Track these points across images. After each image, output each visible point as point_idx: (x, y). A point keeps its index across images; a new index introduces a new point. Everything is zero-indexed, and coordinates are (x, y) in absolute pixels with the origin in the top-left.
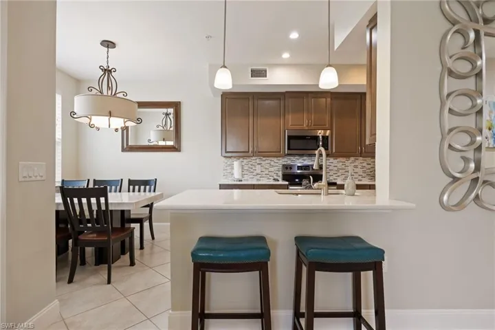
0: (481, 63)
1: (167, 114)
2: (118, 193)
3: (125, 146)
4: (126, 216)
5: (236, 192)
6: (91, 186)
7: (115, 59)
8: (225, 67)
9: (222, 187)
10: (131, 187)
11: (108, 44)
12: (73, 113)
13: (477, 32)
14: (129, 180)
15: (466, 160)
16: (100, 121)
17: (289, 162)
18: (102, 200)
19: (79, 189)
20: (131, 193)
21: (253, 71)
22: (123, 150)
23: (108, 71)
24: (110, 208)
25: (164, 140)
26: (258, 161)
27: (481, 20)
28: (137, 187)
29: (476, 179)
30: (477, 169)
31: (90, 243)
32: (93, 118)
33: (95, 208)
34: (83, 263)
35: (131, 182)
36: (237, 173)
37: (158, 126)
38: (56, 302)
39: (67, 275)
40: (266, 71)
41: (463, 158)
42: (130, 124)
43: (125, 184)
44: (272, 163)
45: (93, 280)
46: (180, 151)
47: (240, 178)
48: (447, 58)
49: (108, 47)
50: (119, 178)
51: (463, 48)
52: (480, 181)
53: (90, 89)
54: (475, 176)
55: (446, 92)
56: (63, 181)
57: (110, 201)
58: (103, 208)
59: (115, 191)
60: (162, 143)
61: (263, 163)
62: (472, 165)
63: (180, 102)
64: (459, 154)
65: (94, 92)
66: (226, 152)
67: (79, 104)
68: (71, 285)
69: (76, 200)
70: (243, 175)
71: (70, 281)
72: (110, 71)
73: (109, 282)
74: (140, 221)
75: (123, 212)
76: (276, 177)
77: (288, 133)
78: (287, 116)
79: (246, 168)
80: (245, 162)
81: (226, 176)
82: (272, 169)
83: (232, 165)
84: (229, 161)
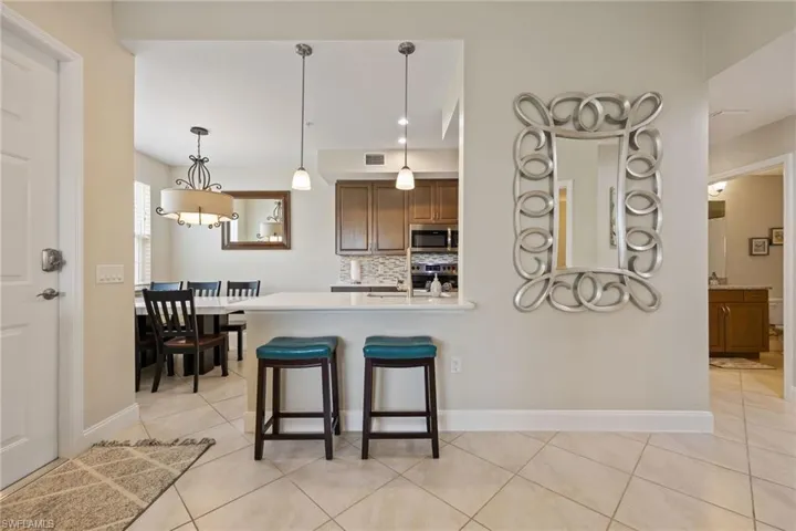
0: (553, 165)
1: (279, 204)
2: (216, 298)
3: (226, 243)
4: (221, 322)
5: (353, 295)
6: (185, 288)
7: (207, 147)
8: (302, 169)
9: (334, 289)
10: (231, 290)
11: (200, 131)
12: (158, 210)
13: (548, 135)
14: (229, 283)
15: (539, 261)
16: (190, 218)
17: (417, 261)
18: (188, 303)
19: (171, 292)
20: (231, 298)
21: (368, 157)
22: (224, 247)
23: (199, 161)
24: (197, 313)
25: (275, 234)
26: (381, 260)
27: (552, 122)
28: (237, 291)
29: (548, 280)
30: (549, 270)
31: (179, 350)
32: (182, 214)
33: (170, 312)
34: (171, 373)
35: (231, 285)
36: (354, 274)
37: (268, 219)
38: (136, 406)
39: (151, 385)
40: (383, 157)
41: (536, 259)
42: (225, 219)
43: (224, 287)
44: (397, 262)
45: (178, 389)
46: (290, 248)
47: (359, 280)
48: (518, 160)
49: (199, 134)
50: (217, 281)
51: (537, 150)
52: (551, 282)
53: (179, 182)
54: (546, 276)
55: (518, 195)
56: (153, 283)
57: (196, 305)
58: (189, 312)
59: (213, 295)
60: (274, 239)
61: (387, 262)
62: (544, 267)
63: (289, 192)
64: (534, 255)
65: (183, 185)
66: (341, 250)
67: (167, 199)
68: (155, 394)
69: (159, 304)
70: (362, 277)
71: (155, 390)
72: (202, 161)
73: (195, 391)
74: (238, 328)
75: (216, 317)
76: (401, 279)
77: (412, 227)
78: (411, 208)
79: (366, 268)
80: (365, 261)
81: (344, 278)
82: (397, 269)
83: (349, 265)
84: (347, 260)
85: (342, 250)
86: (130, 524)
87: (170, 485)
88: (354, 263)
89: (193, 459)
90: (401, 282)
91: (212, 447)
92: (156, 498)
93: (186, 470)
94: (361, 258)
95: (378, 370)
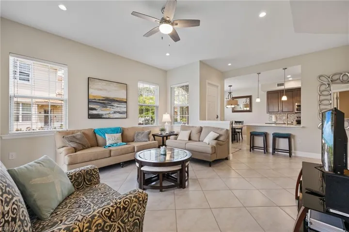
0: (331, 92)
3: (233, 111)
11: (230, 86)
13: (329, 84)
21: (278, 84)
23: (230, 93)
26: (284, 115)
27: (330, 81)
36: (274, 120)
40: (283, 84)
46: (252, 112)
48: (319, 92)
51: (325, 88)
63: (251, 96)
70: (276, 120)
77: (297, 104)
78: (296, 98)
79: (278, 118)
80: (278, 116)
81: (270, 121)
84: (271, 115)
85: (269, 112)
88: (273, 116)
94: (276, 115)
95: (277, 138)
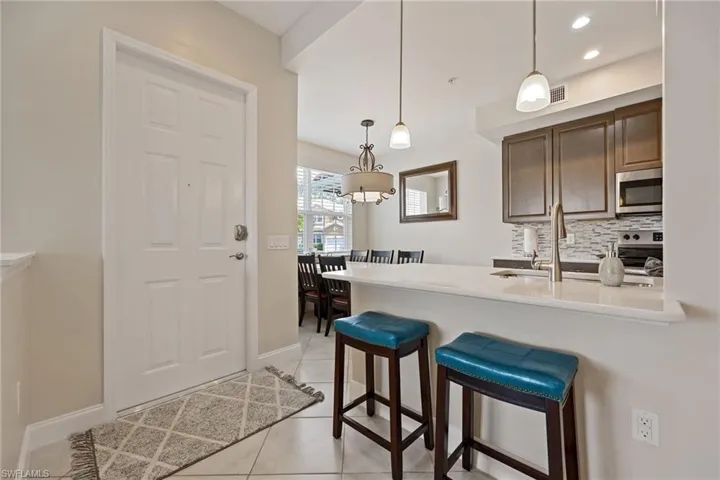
9: (498, 264)
10: (401, 259)
11: (368, 123)
14: (400, 252)
22: (401, 221)
23: (366, 149)
28: (406, 259)
35: (402, 254)
36: (528, 245)
40: (563, 89)
44: (598, 230)
46: (456, 219)
49: (367, 126)
50: (391, 250)
53: (352, 168)
61: (579, 229)
63: (456, 161)
65: (355, 171)
66: (510, 217)
70: (541, 248)
72: (369, 148)
77: (620, 178)
78: (619, 150)
79: (547, 237)
80: (545, 230)
81: (516, 249)
82: (598, 239)
83: (522, 235)
84: (520, 228)
86: (223, 448)
87: (268, 426)
88: (527, 231)
89: (298, 409)
90: (602, 257)
91: (319, 404)
92: (253, 434)
93: (287, 417)
94: (540, 226)
